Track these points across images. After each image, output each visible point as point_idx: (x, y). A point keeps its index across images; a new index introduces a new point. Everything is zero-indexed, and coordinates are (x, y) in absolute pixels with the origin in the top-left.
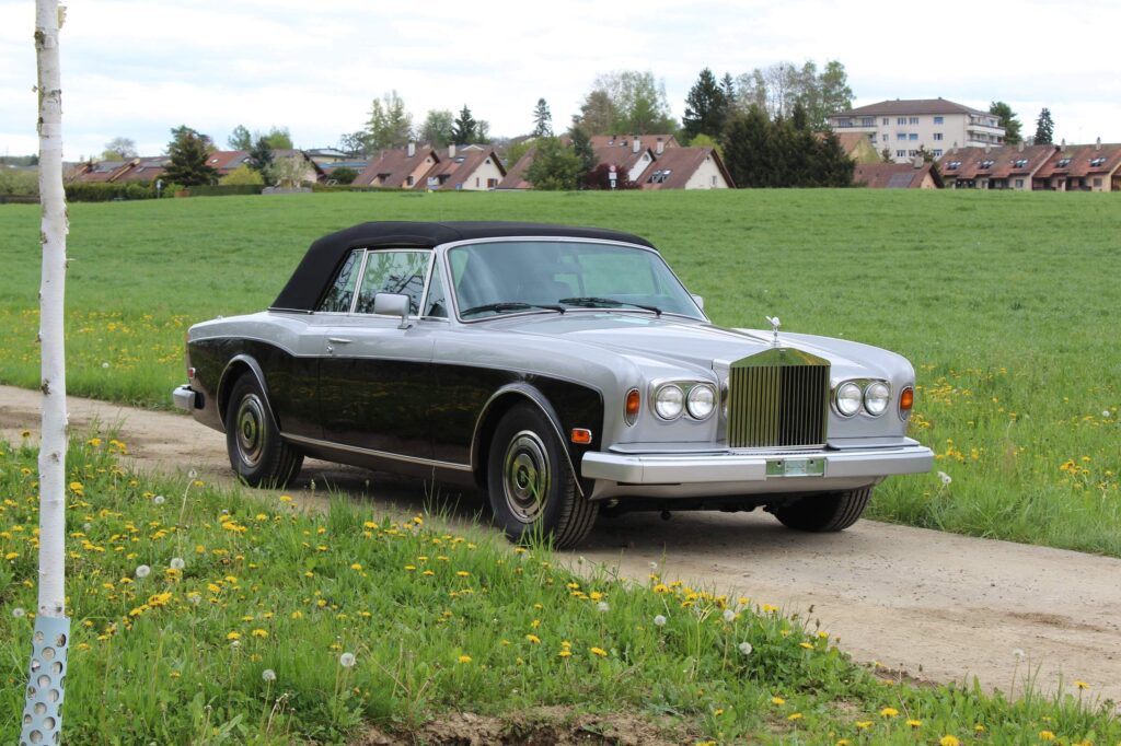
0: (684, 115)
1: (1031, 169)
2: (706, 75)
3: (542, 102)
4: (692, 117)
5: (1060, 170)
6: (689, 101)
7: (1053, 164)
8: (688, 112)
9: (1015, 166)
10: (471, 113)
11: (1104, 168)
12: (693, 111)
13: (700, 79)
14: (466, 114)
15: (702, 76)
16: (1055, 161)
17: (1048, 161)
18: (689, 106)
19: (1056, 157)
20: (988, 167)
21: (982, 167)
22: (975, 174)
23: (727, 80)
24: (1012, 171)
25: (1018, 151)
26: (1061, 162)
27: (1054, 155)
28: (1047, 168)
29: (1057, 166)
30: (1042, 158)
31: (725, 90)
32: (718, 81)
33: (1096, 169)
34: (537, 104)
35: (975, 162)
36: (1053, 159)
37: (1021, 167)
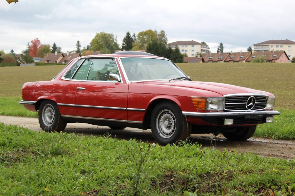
0: (122, 45)
1: (223, 59)
2: (128, 34)
3: (78, 42)
4: (124, 46)
5: (231, 59)
6: (123, 41)
7: (229, 58)
8: (123, 44)
9: (219, 58)
10: (56, 45)
11: (243, 59)
12: (125, 44)
13: (126, 35)
14: (55, 45)
15: (127, 34)
16: (229, 57)
17: (228, 57)
18: (123, 42)
19: (230, 56)
20: (211, 58)
21: (210, 59)
22: (208, 60)
23: (134, 35)
24: (218, 59)
25: (219, 54)
26: (231, 57)
27: (229, 55)
28: (227, 59)
29: (230, 58)
30: (226, 56)
31: (134, 38)
32: (132, 35)
33: (241, 59)
34: (77, 42)
35: (207, 57)
36: (229, 56)
37: (220, 58)
